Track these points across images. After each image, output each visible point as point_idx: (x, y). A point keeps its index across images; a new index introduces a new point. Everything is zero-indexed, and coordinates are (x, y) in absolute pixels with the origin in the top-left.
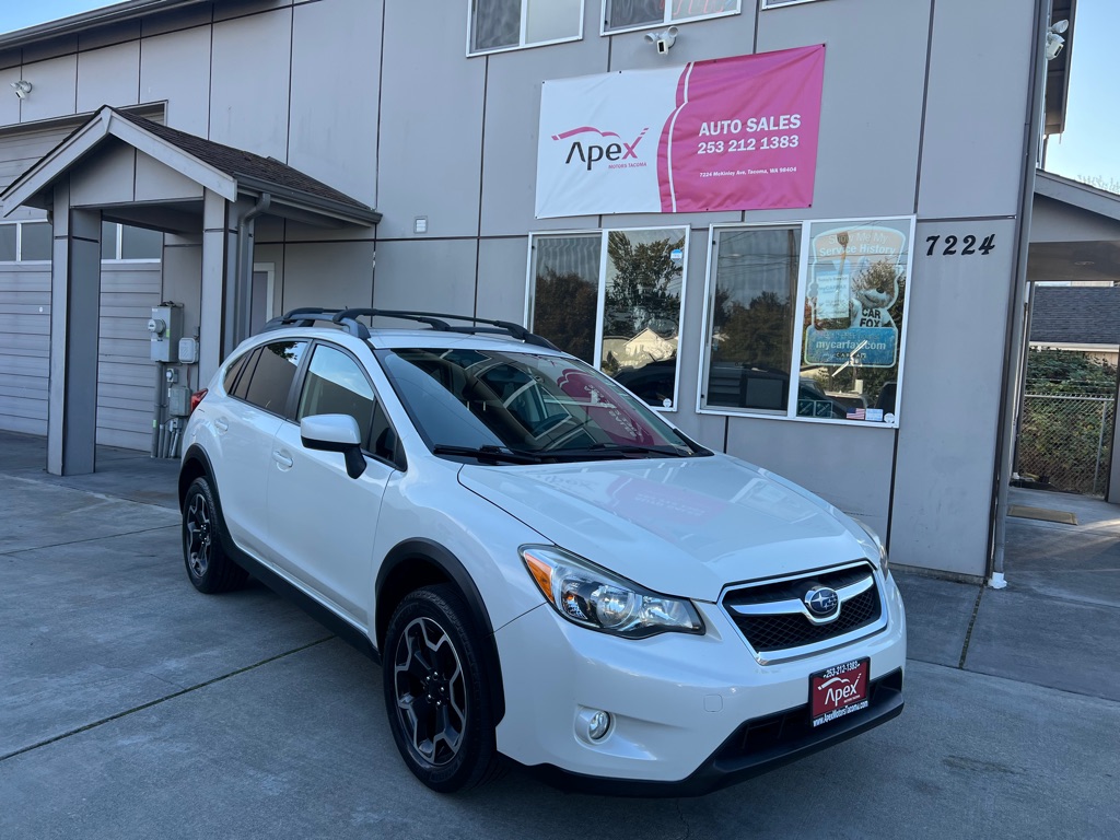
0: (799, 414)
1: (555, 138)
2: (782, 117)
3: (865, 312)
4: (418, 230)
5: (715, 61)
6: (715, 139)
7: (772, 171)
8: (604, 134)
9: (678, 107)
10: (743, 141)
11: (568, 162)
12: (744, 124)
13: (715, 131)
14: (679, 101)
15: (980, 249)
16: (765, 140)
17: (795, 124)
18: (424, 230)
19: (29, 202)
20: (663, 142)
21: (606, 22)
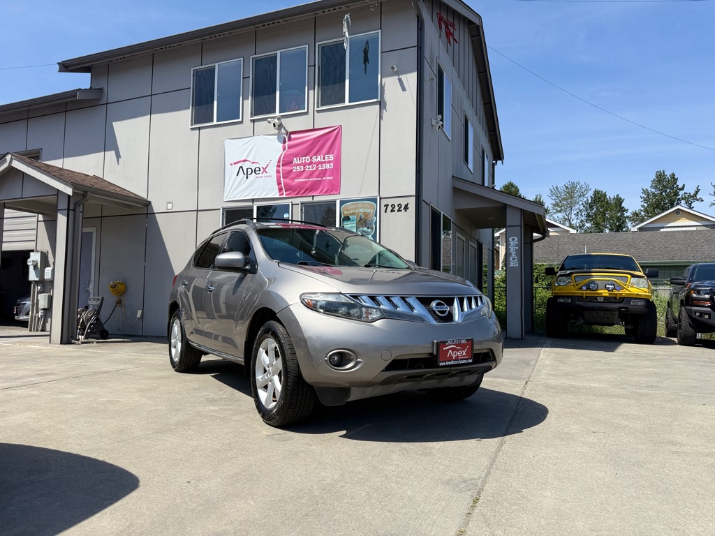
1: (232, 164)
2: (326, 156)
4: (169, 208)
6: (300, 165)
8: (253, 163)
9: (283, 151)
10: (311, 166)
11: (237, 175)
12: (311, 158)
13: (300, 161)
14: (284, 149)
15: (404, 209)
17: (331, 159)
20: (278, 166)
21: (251, 114)
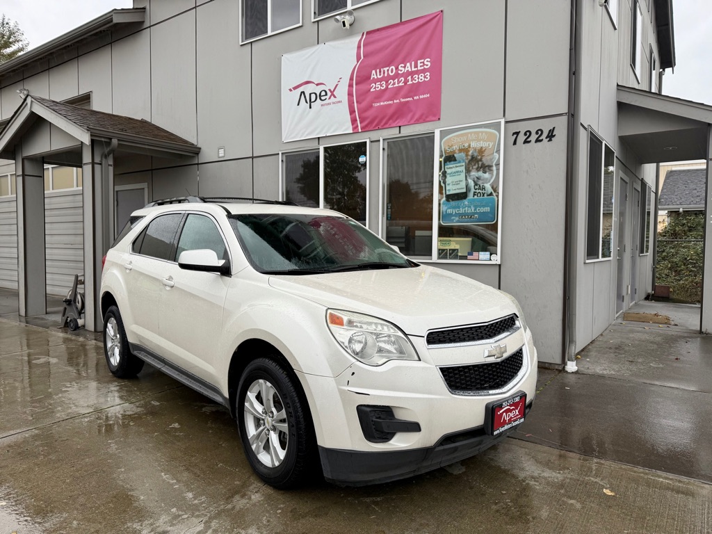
0: (439, 258)
1: (290, 90)
2: (419, 62)
3: (476, 187)
4: (221, 155)
5: (378, 30)
6: (380, 80)
7: (415, 98)
8: (317, 85)
9: (358, 62)
10: (396, 80)
11: (298, 105)
12: (397, 68)
13: (380, 75)
14: (358, 58)
15: (546, 138)
16: (410, 78)
17: (427, 65)
18: (223, 155)
20: (351, 86)
21: (315, 13)
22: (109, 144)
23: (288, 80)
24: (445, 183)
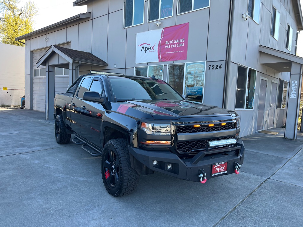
1: (139, 46)
2: (181, 39)
3: (197, 83)
5: (168, 27)
6: (168, 45)
7: (179, 52)
8: (148, 45)
9: (161, 38)
10: (173, 45)
11: (141, 51)
12: (174, 41)
13: (168, 43)
14: (162, 36)
15: (219, 68)
16: (178, 45)
17: (183, 41)
18: (116, 67)
19: (41, 64)
20: (159, 46)
21: (148, 20)
22: (78, 63)
23: (138, 42)
24: (187, 81)
